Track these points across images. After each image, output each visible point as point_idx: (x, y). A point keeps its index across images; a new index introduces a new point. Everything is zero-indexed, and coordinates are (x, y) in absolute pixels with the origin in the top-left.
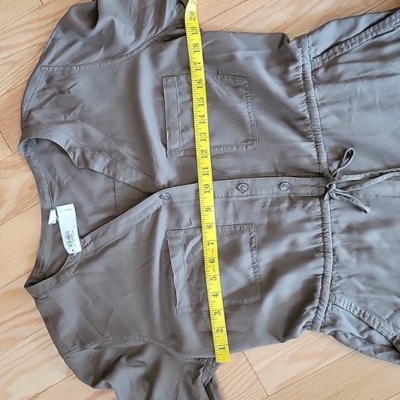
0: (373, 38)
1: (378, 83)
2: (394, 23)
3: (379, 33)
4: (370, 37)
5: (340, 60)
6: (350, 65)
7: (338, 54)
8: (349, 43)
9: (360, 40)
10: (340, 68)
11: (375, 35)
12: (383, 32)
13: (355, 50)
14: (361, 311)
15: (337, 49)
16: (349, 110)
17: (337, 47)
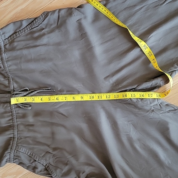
0: (30, 30)
1: (32, 50)
2: (37, 23)
3: (32, 28)
4: (29, 29)
5: (15, 40)
6: (19, 43)
7: (15, 38)
8: (20, 32)
9: (24, 31)
10: (15, 44)
11: (31, 28)
12: (34, 27)
13: (22, 35)
14: (31, 153)
15: (14, 35)
16: (20, 63)
17: (15, 34)
